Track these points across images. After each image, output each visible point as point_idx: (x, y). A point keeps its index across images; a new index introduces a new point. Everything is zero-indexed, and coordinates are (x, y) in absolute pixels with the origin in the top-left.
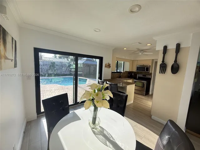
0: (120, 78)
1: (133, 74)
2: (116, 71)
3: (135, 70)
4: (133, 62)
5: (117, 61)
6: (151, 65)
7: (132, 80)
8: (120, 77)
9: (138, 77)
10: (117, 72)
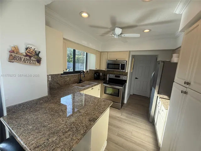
0: (80, 83)
1: (101, 74)
2: (72, 70)
3: (104, 68)
4: (100, 54)
5: (74, 51)
6: (127, 60)
7: (100, 85)
8: (80, 81)
9: (109, 78)
10: (74, 72)
